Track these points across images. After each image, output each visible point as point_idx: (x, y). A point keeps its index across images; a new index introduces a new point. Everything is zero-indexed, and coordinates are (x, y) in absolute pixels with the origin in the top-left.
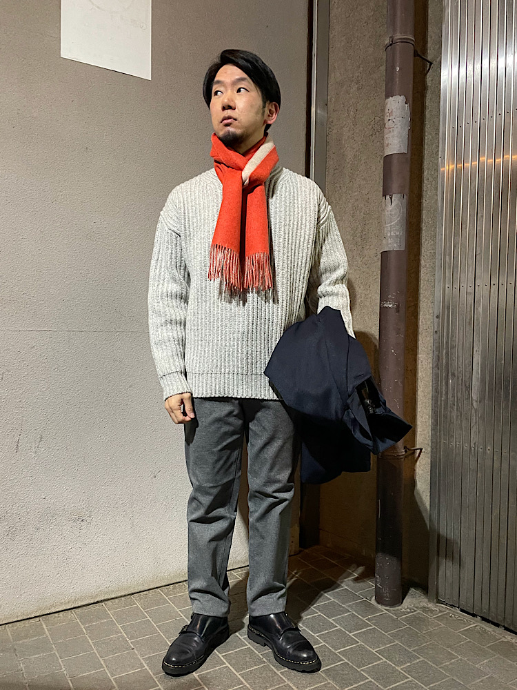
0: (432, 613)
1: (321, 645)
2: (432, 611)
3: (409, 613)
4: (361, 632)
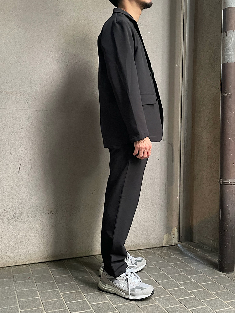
4: (207, 284)
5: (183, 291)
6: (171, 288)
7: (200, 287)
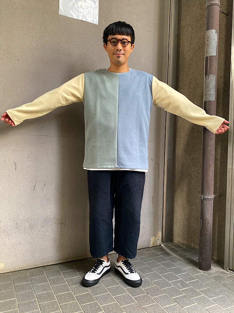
0: (226, 275)
1: (172, 286)
2: (226, 274)
3: (214, 274)
4: (192, 282)
5: (174, 289)
6: (164, 287)
7: (188, 286)
